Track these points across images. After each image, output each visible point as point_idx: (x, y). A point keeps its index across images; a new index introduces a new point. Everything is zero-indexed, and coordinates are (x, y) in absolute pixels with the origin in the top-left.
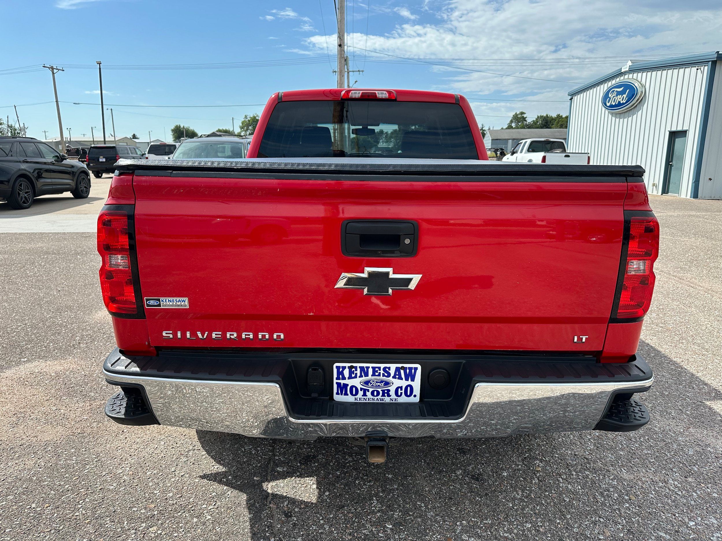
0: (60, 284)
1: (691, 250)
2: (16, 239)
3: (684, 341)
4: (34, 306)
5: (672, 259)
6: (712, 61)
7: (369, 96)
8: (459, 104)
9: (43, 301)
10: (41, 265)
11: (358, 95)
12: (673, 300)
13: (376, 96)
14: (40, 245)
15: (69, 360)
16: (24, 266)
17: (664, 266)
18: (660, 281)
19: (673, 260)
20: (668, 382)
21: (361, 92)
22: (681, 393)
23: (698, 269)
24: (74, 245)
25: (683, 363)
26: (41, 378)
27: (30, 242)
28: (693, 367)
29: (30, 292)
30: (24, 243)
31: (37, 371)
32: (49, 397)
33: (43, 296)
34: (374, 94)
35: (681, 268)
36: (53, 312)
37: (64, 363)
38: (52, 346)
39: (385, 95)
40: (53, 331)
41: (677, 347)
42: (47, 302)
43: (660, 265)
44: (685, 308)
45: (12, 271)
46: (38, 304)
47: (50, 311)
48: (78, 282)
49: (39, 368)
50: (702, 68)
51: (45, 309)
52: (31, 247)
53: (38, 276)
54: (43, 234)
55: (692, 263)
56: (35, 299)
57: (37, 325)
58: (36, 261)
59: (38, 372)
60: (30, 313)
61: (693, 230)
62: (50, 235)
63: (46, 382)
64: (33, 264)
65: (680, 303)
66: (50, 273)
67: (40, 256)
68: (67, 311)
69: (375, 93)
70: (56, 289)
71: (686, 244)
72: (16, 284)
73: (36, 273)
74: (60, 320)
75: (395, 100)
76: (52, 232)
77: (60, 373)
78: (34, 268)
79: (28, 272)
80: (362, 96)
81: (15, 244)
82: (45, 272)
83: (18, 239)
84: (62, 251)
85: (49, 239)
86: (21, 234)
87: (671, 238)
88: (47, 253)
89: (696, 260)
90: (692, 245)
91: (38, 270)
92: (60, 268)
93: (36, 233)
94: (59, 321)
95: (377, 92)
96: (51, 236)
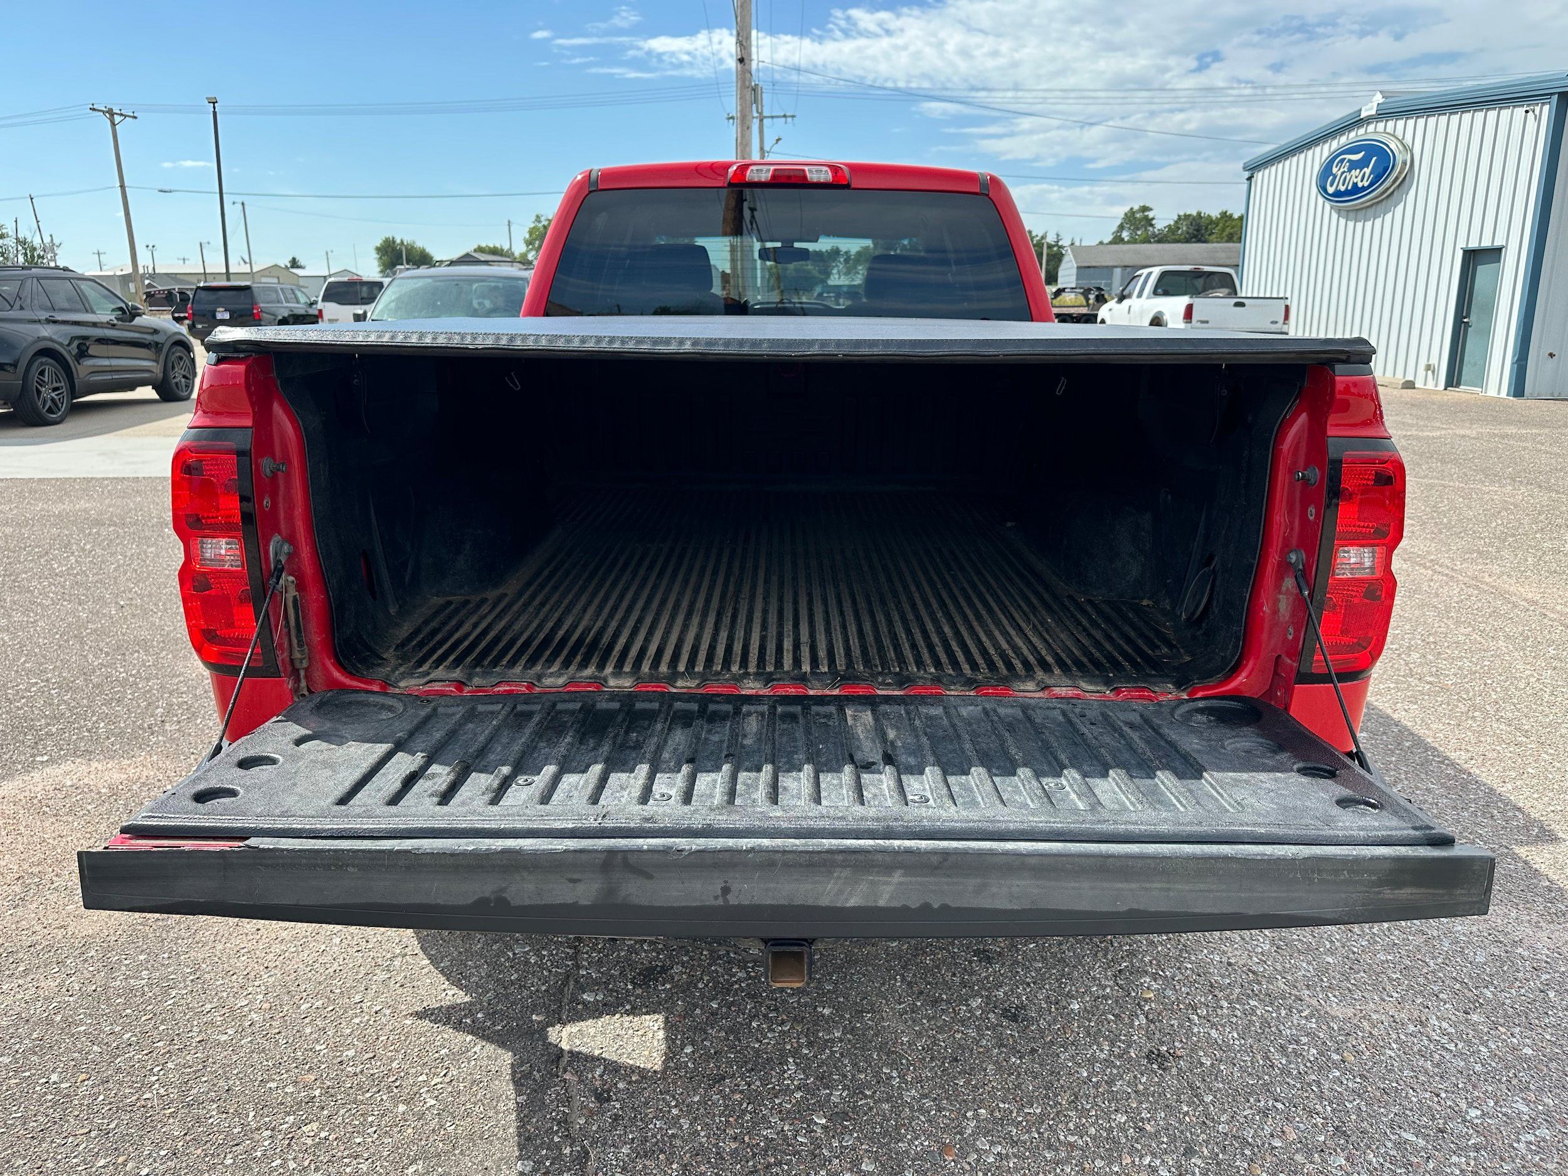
0: (124, 592)
1: (1504, 513)
2: (30, 493)
3: (1477, 714)
4: (67, 641)
5: (1461, 532)
6: (1559, 93)
7: (789, 177)
8: (987, 195)
9: (87, 629)
10: (83, 550)
11: (765, 176)
12: (1458, 623)
13: (805, 177)
14: (82, 504)
15: (139, 760)
16: (47, 553)
17: (1443, 549)
18: (1432, 580)
19: (1463, 534)
20: (1437, 805)
21: (772, 168)
22: (1465, 828)
23: (1516, 555)
24: (158, 504)
25: (1473, 762)
26: (78, 798)
27: (61, 500)
28: (1493, 771)
29: (59, 609)
30: (49, 500)
31: (69, 783)
32: (93, 840)
33: (87, 617)
34: (802, 174)
35: (1478, 553)
36: (107, 654)
37: (129, 765)
38: (103, 728)
39: (826, 176)
40: (107, 695)
41: (1461, 727)
42: (95, 630)
43: (1434, 545)
44: (1483, 641)
45: (20, 562)
46: (76, 636)
47: (101, 650)
48: (163, 587)
49: (74, 777)
50: (1537, 109)
51: (90, 647)
52: (64, 509)
53: (78, 574)
54: (89, 482)
55: (1505, 541)
56: (69, 625)
57: (72, 682)
58: (73, 541)
59: (72, 786)
60: (59, 655)
61: (1509, 467)
62: (106, 482)
63: (89, 807)
64: (65, 548)
65: (1474, 630)
66: (103, 566)
67: (82, 531)
68: (139, 652)
69: (804, 170)
70: (117, 603)
71: (1493, 500)
72: (28, 592)
73: (72, 568)
74: (122, 670)
75: (847, 186)
76: (111, 476)
77: (120, 787)
78: (68, 557)
79: (56, 566)
80: (773, 177)
81: (29, 503)
82: (92, 566)
83: (36, 492)
84: (131, 518)
85: (103, 492)
86: (40, 480)
87: (1461, 485)
88: (98, 523)
89: (1514, 535)
90: (1506, 501)
91: (76, 561)
92: (126, 556)
93: (75, 479)
94: (120, 673)
95: (806, 168)
96: (108, 485)
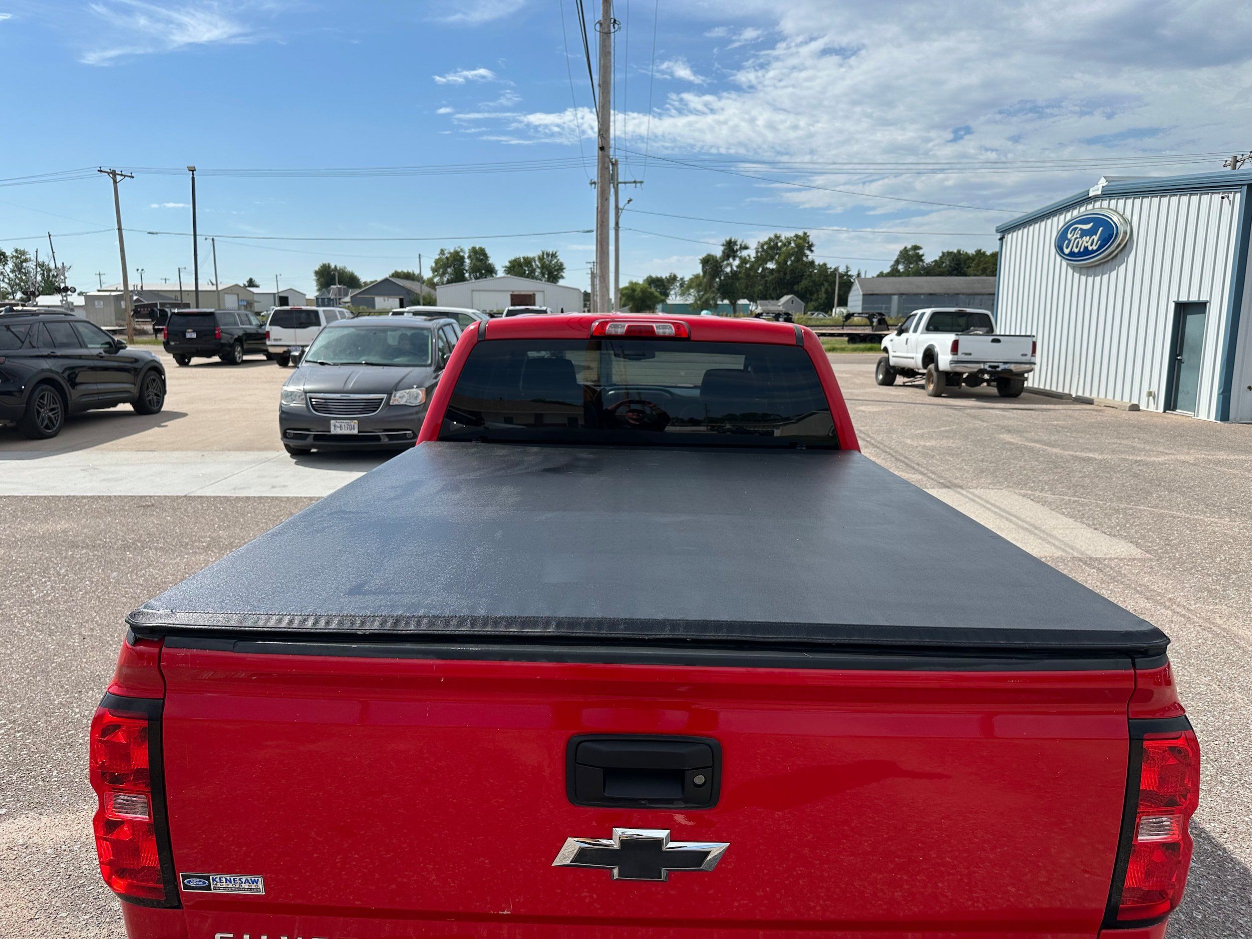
0: (87, 621)
1: (1225, 547)
2: (22, 512)
3: (1224, 778)
4: (35, 677)
5: (1192, 568)
6: (1247, 184)
7: (640, 332)
8: (802, 347)
9: (53, 663)
10: (59, 574)
11: (621, 331)
12: (1198, 671)
13: (653, 331)
14: (63, 525)
15: (82, 814)
16: (29, 578)
17: (1179, 587)
18: (1172, 622)
19: (1193, 571)
20: (1200, 888)
21: (627, 325)
22: (1227, 917)
23: (1240, 594)
24: (123, 525)
25: (1227, 835)
26: (26, 860)
27: (46, 520)
28: (1245, 846)
29: (32, 640)
30: (37, 519)
31: (21, 842)
32: (35, 910)
33: (54, 649)
34: (650, 329)
35: (1209, 591)
36: (67, 691)
37: (73, 821)
38: (56, 776)
39: (670, 331)
40: (62, 738)
41: (1212, 794)
42: (60, 664)
43: (1170, 582)
44: (1222, 692)
45: (6, 588)
46: (43, 671)
47: (62, 687)
48: (119, 615)
49: (26, 834)
50: (1231, 196)
51: (54, 684)
52: (48, 530)
53: (51, 601)
54: (71, 500)
55: (1229, 578)
56: (40, 657)
57: (35, 723)
58: (51, 564)
59: (23, 845)
60: (27, 694)
61: (1224, 497)
62: (84, 501)
63: (35, 871)
64: (44, 572)
65: (1213, 680)
66: (73, 593)
67: (59, 553)
68: (92, 689)
69: (652, 327)
70: (80, 634)
71: (1215, 533)
72: (9, 620)
73: (47, 595)
74: (77, 710)
75: (688, 339)
76: (89, 494)
77: (64, 847)
78: (45, 582)
79: (35, 591)
80: (627, 331)
81: (20, 522)
82: (64, 592)
83: (27, 511)
84: (101, 540)
85: (80, 511)
86: (33, 498)
87: (1187, 516)
88: (73, 545)
89: (1236, 572)
90: (1225, 534)
91: (52, 587)
92: (92, 582)
93: (60, 497)
94: (76, 713)
95: (654, 325)
96: (86, 505)
